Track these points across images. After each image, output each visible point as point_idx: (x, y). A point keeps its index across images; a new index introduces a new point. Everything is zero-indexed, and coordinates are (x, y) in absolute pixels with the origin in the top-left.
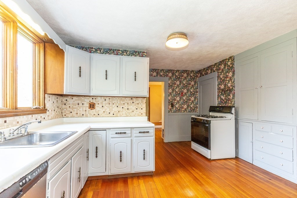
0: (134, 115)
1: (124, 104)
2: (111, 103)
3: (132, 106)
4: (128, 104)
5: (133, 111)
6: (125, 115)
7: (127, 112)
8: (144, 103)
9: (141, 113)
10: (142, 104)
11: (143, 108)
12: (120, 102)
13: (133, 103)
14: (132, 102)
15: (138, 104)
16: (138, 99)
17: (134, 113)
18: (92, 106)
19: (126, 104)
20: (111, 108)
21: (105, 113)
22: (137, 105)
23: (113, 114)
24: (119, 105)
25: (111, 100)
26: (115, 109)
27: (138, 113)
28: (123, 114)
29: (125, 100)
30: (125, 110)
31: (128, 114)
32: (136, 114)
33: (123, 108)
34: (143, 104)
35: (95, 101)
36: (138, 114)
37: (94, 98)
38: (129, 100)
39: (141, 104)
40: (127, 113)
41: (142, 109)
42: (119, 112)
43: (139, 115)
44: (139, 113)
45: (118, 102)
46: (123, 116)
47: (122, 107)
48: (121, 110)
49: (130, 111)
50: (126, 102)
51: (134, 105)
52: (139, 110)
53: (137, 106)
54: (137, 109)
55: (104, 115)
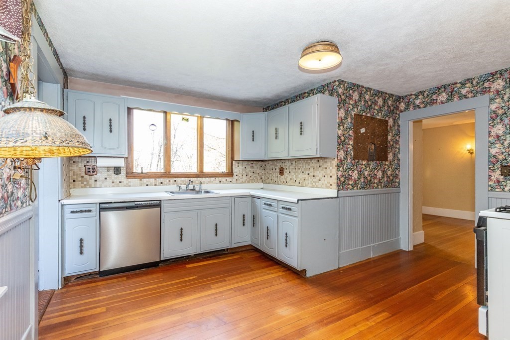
0: (321, 186)
1: (310, 169)
2: (297, 167)
3: (318, 172)
4: (314, 169)
5: (320, 180)
6: (311, 186)
7: (312, 180)
8: (334, 166)
9: (329, 183)
10: (331, 168)
11: (333, 175)
12: (306, 167)
13: (320, 167)
14: (318, 165)
15: (326, 168)
16: (326, 160)
17: (321, 183)
18: (282, 172)
19: (312, 169)
20: (297, 174)
21: (292, 181)
22: (325, 170)
23: (299, 183)
24: (304, 170)
25: (297, 164)
26: (301, 176)
27: (326, 182)
28: (308, 183)
29: (311, 163)
30: (311, 178)
31: (314, 184)
32: (323, 184)
33: (308, 174)
34: (333, 168)
35: (284, 166)
36: (326, 184)
37: (283, 161)
38: (315, 163)
39: (329, 168)
40: (312, 182)
41: (331, 177)
42: (304, 180)
43: (327, 187)
44: (328, 183)
45: (303, 167)
46: (309, 186)
47: (307, 172)
48: (307, 178)
49: (317, 179)
50: (311, 167)
51: (321, 170)
52: (328, 179)
53: (324, 172)
54: (324, 176)
55: (290, 183)
